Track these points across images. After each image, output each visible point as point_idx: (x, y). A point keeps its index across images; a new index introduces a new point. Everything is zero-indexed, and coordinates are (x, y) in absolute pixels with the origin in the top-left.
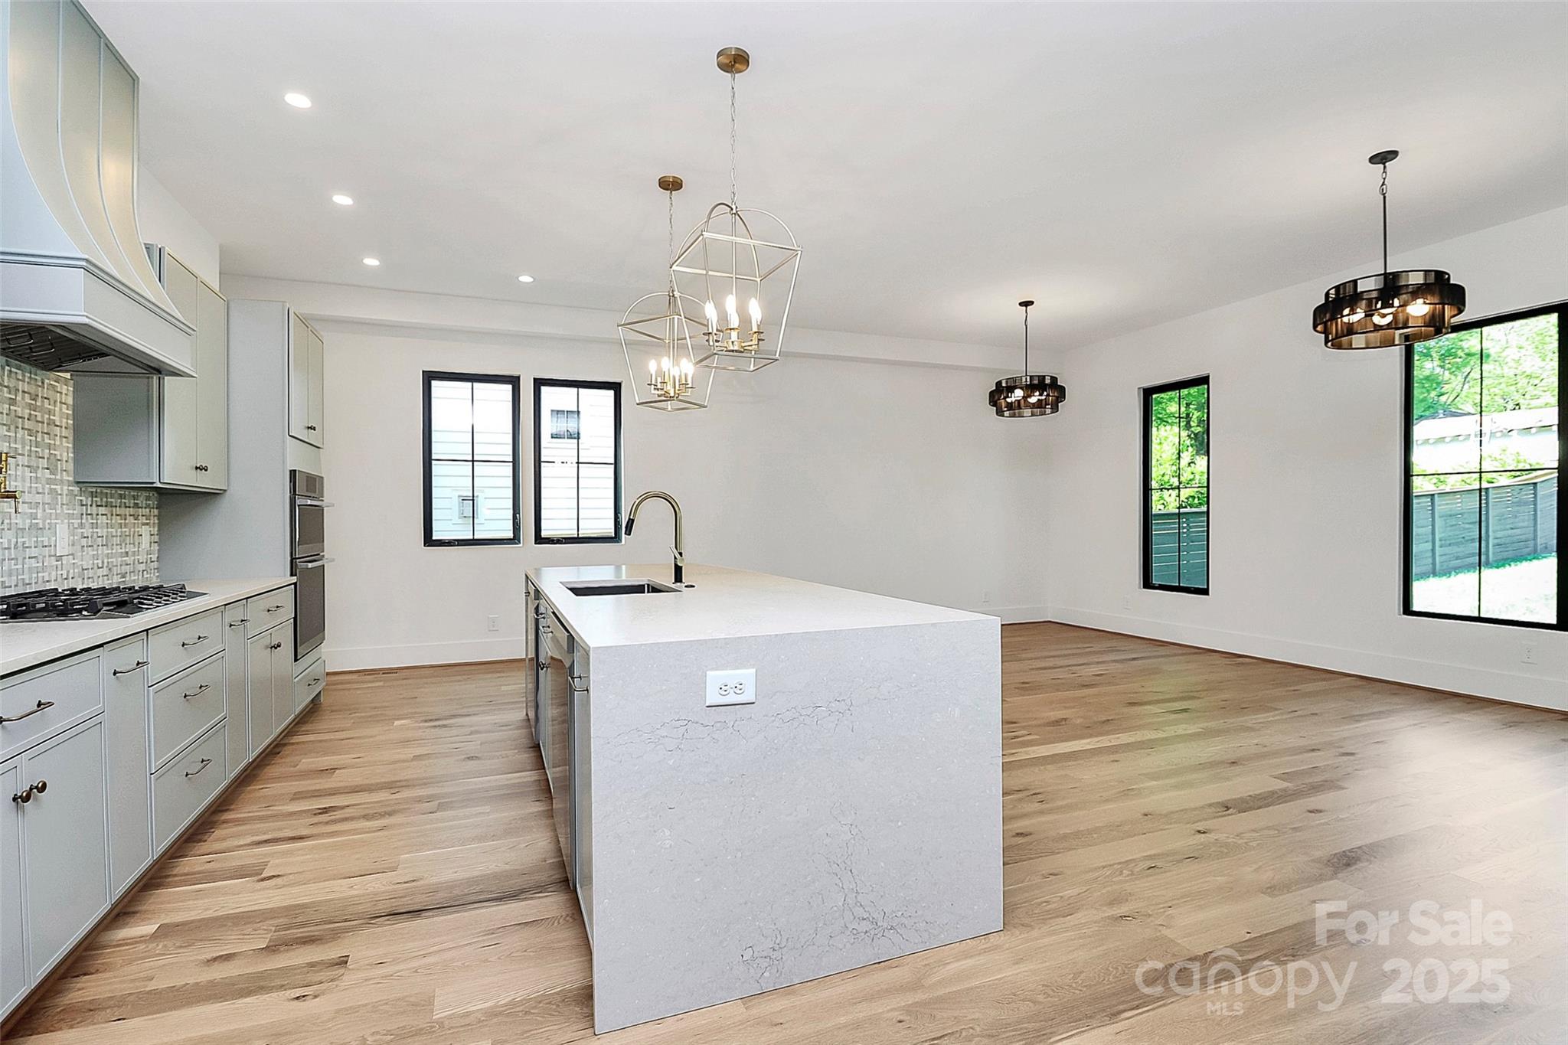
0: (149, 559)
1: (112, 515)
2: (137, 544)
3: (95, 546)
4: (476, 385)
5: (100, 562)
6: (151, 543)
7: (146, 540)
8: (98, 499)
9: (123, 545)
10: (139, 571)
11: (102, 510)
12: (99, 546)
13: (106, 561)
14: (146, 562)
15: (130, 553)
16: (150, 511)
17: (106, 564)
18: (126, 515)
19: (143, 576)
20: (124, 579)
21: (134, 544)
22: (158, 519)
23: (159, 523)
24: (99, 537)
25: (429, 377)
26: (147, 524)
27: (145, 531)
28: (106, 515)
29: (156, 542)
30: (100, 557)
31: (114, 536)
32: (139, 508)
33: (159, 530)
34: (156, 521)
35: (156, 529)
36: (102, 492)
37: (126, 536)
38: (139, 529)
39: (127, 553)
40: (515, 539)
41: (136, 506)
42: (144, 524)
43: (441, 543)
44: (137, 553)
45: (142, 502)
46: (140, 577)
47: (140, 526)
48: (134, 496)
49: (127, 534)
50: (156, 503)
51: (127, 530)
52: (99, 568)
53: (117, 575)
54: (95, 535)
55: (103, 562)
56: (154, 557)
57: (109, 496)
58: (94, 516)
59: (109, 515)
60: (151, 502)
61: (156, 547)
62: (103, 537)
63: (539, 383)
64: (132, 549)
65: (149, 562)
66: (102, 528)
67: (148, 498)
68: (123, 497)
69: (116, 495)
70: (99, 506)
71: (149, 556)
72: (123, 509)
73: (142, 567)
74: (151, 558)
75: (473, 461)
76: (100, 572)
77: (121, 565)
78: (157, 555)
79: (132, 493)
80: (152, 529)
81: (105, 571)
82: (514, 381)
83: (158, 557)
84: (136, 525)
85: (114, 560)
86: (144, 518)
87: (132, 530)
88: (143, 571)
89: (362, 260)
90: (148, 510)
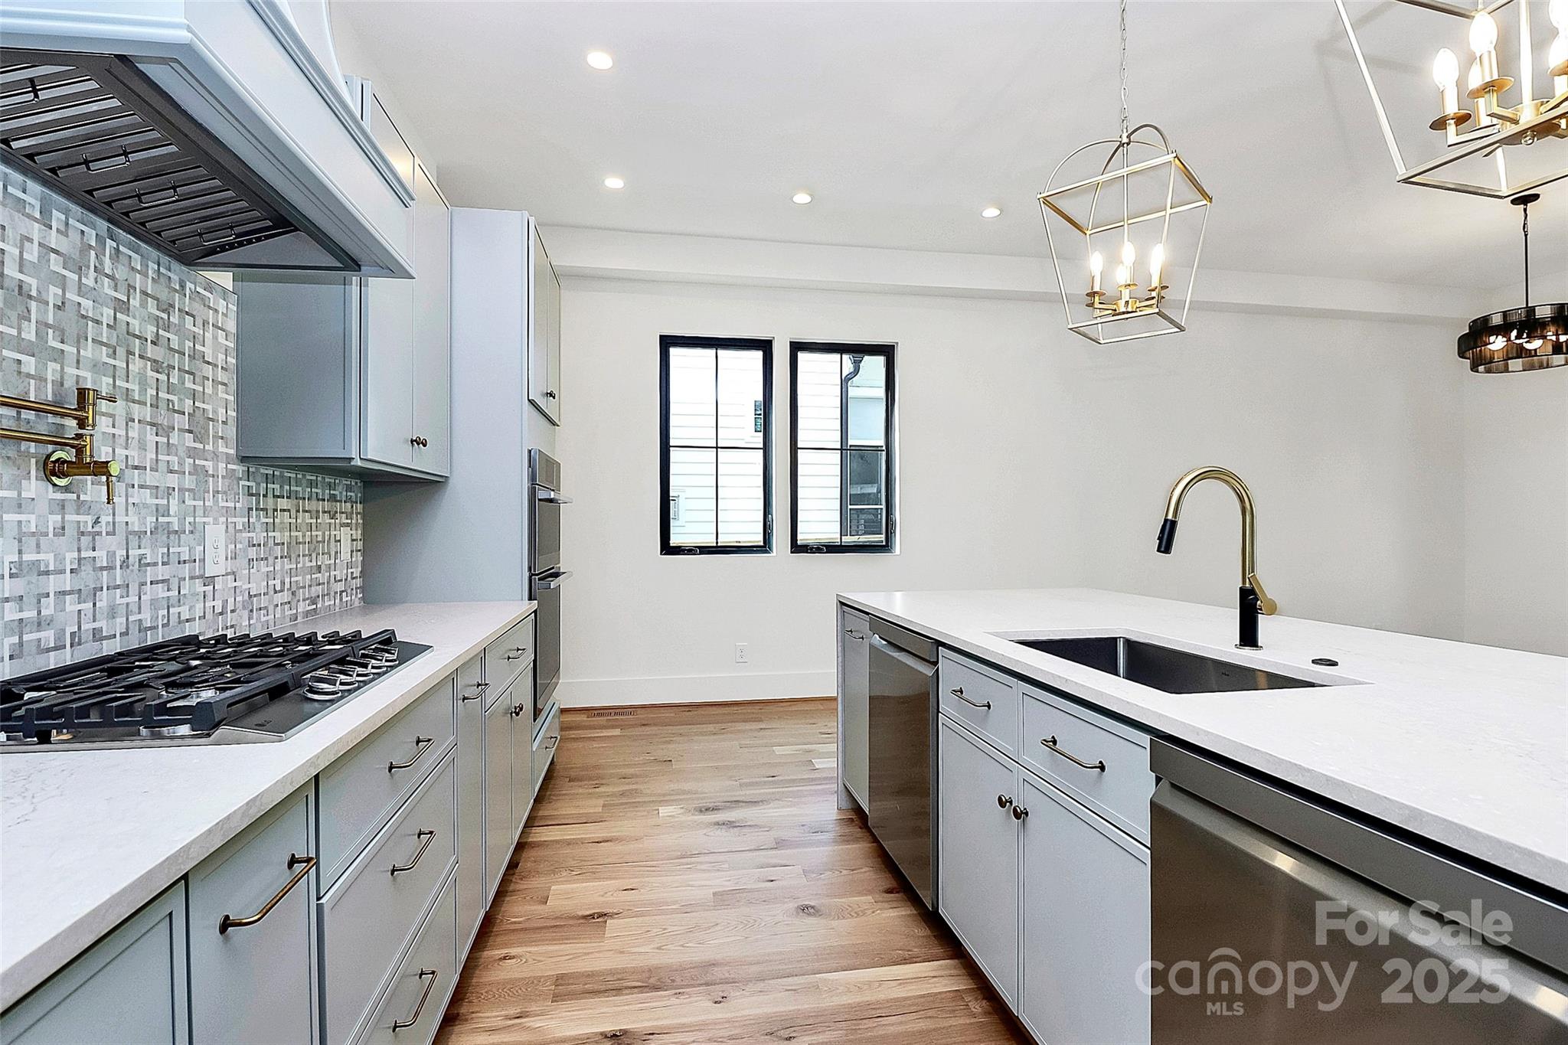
0: (349, 575)
1: (298, 511)
2: (333, 554)
3: (271, 560)
4: (722, 353)
5: (278, 582)
6: (352, 551)
7: (346, 547)
8: (277, 486)
9: (314, 555)
10: (336, 593)
11: (283, 503)
12: (276, 558)
13: (287, 580)
14: (346, 580)
15: (323, 567)
16: (352, 507)
17: (287, 586)
18: (318, 512)
19: (341, 599)
20: (314, 606)
21: (329, 553)
22: (363, 519)
23: (363, 523)
24: (278, 544)
25: (668, 342)
26: (348, 525)
27: (345, 534)
28: (289, 511)
29: (360, 550)
30: (278, 576)
31: (300, 543)
32: (337, 501)
33: (363, 534)
34: (360, 521)
35: (360, 532)
36: (282, 476)
37: (318, 542)
38: (337, 533)
39: (319, 567)
40: (765, 547)
41: (333, 498)
42: (343, 525)
43: (678, 550)
44: (333, 567)
45: (341, 493)
46: (337, 601)
47: (338, 527)
48: (329, 484)
49: (320, 539)
50: (359, 495)
51: (320, 533)
52: (276, 592)
53: (304, 600)
54: (271, 542)
55: (283, 583)
56: (357, 572)
57: (293, 482)
58: (270, 513)
59: (293, 512)
60: (352, 494)
61: (359, 558)
62: (283, 544)
63: (797, 347)
64: (326, 561)
65: (349, 578)
66: (282, 530)
67: (349, 488)
68: (314, 484)
69: (304, 482)
70: (278, 497)
71: (350, 571)
72: (314, 502)
73: (340, 586)
74: (352, 573)
75: (717, 448)
76: (279, 598)
77: (310, 586)
78: (360, 569)
79: (327, 480)
80: (354, 532)
81: (285, 596)
82: (765, 346)
83: (361, 572)
84: (333, 526)
85: (299, 578)
86: (344, 515)
87: (327, 533)
88: (342, 592)
89: (603, 181)
90: (349, 505)
